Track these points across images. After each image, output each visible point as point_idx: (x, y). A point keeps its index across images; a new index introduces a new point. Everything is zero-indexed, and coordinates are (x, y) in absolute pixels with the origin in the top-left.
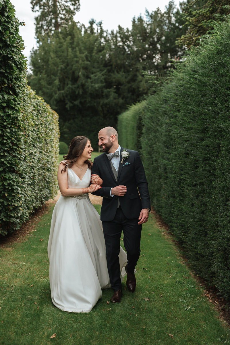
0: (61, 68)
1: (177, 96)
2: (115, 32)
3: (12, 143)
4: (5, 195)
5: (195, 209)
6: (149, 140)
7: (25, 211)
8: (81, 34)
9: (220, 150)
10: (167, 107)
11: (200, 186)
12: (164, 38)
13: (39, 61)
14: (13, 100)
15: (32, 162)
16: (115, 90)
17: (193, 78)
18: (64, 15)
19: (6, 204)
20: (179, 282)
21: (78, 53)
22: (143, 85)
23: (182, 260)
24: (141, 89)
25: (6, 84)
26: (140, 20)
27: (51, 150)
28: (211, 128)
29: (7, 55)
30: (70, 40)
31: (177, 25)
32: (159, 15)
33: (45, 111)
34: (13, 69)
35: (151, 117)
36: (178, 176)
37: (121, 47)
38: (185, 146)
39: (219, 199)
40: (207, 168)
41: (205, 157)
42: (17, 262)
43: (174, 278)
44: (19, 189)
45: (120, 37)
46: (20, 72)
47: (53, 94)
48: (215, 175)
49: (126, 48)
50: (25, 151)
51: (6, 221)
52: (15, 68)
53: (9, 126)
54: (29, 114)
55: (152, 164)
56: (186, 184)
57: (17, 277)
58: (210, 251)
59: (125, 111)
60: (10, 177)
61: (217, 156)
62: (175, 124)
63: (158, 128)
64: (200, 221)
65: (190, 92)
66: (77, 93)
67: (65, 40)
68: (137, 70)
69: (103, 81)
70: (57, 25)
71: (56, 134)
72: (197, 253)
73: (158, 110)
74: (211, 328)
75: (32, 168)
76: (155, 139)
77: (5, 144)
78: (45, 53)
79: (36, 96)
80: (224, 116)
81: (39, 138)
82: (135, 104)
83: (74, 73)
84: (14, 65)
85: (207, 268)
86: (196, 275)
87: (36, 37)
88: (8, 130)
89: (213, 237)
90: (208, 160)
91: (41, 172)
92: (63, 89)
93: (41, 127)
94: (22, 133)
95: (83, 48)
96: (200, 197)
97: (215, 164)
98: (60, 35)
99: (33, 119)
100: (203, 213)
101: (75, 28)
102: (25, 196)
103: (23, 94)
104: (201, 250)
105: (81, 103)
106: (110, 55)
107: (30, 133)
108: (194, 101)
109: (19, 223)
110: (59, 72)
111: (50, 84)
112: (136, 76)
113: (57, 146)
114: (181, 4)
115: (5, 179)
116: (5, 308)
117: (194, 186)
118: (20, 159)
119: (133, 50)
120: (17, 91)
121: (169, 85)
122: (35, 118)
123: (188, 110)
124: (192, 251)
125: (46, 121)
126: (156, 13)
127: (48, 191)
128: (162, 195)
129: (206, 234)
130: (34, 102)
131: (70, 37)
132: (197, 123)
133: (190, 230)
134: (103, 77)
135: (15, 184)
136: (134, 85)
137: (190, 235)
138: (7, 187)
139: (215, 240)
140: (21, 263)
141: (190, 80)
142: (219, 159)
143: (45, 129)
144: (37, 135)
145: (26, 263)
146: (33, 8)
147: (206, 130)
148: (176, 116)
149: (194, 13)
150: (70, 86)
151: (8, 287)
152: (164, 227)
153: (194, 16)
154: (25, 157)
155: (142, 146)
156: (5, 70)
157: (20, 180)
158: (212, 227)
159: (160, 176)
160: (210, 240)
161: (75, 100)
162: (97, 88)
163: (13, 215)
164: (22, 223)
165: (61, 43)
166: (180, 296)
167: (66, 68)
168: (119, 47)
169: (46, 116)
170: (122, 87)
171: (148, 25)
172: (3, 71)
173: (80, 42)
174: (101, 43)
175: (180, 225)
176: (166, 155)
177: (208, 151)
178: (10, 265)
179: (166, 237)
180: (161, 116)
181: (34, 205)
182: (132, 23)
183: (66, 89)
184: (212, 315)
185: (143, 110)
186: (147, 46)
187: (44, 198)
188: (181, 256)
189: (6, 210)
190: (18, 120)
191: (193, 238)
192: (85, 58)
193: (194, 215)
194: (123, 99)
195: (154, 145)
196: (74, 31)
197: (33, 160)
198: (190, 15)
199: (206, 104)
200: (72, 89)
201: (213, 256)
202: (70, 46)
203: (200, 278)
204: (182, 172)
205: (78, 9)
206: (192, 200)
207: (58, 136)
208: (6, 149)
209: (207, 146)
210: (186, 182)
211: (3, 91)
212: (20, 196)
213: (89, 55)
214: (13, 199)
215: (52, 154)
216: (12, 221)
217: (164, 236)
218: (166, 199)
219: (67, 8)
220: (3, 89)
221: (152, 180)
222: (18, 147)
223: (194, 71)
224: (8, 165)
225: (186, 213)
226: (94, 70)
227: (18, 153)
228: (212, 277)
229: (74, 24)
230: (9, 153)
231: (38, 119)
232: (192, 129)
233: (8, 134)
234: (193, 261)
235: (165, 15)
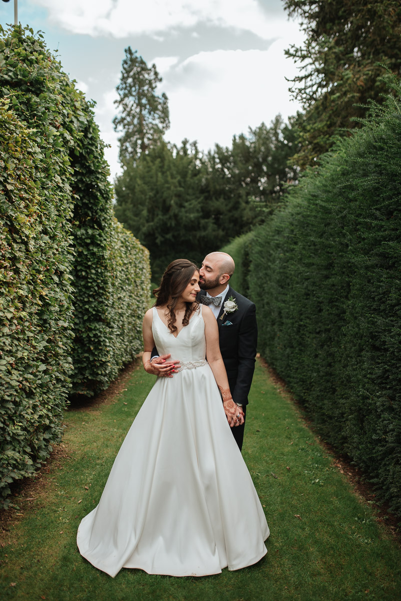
0: (150, 196)
1: (293, 225)
2: (212, 153)
3: (98, 286)
4: (90, 349)
5: (319, 361)
6: (258, 279)
7: (114, 367)
8: (172, 156)
9: (350, 290)
10: (280, 239)
11: (325, 333)
12: (270, 158)
13: (124, 189)
14: (98, 235)
15: (121, 308)
16: (213, 221)
17: (314, 204)
18: (152, 135)
19: (91, 359)
20: (302, 449)
21: (169, 178)
22: (247, 214)
23: (304, 423)
24: (245, 219)
25: (90, 216)
26: (242, 137)
27: (141, 293)
28: (337, 263)
29: (91, 183)
30: (160, 163)
31: (286, 142)
32: (265, 132)
33: (134, 247)
34: (98, 199)
35: (260, 252)
36: (296, 322)
37: (220, 170)
38: (305, 285)
39: (351, 348)
40: (334, 311)
41: (331, 298)
42: (107, 428)
43: (296, 445)
44: (107, 340)
45: (219, 158)
46: (106, 202)
47: (141, 227)
48: (344, 320)
49: (226, 170)
50: (112, 295)
51: (92, 380)
52: (100, 198)
53: (94, 266)
54: (116, 252)
55: (263, 307)
56: (307, 331)
57: (107, 446)
58: (340, 411)
59: (226, 245)
60: (96, 327)
61: (347, 297)
62: (292, 258)
63: (270, 264)
64: (326, 376)
65: (310, 221)
66: (169, 224)
67: (154, 164)
68: (240, 196)
69: (200, 209)
70: (144, 147)
71: (147, 275)
72: (324, 414)
73: (269, 243)
74: (345, 504)
75: (121, 315)
76: (265, 278)
77: (90, 287)
78: (131, 180)
79: (124, 229)
80: (355, 249)
81: (128, 279)
82: (239, 237)
83: (164, 201)
84: (99, 194)
85: (337, 432)
86: (322, 441)
87: (120, 161)
88: (93, 271)
89: (343, 395)
90: (336, 302)
91: (130, 319)
92: (153, 220)
93: (130, 267)
94: (109, 274)
95: (175, 172)
96: (325, 347)
97: (345, 307)
98: (148, 158)
99: (121, 257)
100: (330, 365)
101: (165, 149)
102: (113, 349)
103: (109, 228)
104: (328, 410)
105: (173, 236)
106: (207, 179)
107: (118, 274)
108: (315, 231)
109: (107, 382)
110: (148, 201)
111: (136, 215)
112: (238, 203)
113: (148, 288)
114: (290, 118)
115: (90, 330)
116: (97, 485)
117: (318, 333)
118: (107, 305)
119: (235, 173)
120: (103, 224)
121: (282, 213)
122: (123, 255)
123: (307, 242)
124: (317, 412)
125: (135, 259)
126: (260, 129)
127: (139, 343)
128: (276, 345)
129: (334, 391)
130: (122, 237)
131: (159, 160)
132: (320, 257)
133: (313, 386)
134: (199, 205)
135: (102, 335)
136: (236, 214)
137: (314, 392)
138: (93, 339)
139: (347, 398)
140: (111, 430)
141: (309, 206)
142: (349, 300)
143: (134, 268)
144: (126, 275)
145: (117, 429)
146: (116, 128)
147: (331, 266)
148: (293, 250)
149: (308, 128)
150: (160, 217)
151: (98, 458)
152: (279, 383)
153: (309, 131)
154: (113, 303)
155: (250, 286)
156: (89, 201)
157: (108, 330)
158: (342, 382)
159: (272, 321)
160: (340, 399)
161: (167, 233)
162: (193, 219)
163: (100, 372)
164: (111, 382)
165: (149, 167)
166: (304, 466)
167: (155, 196)
168: (217, 170)
169: (135, 253)
170: (221, 217)
171: (251, 143)
172: (87, 202)
173: (172, 165)
174: (195, 166)
175: (300, 381)
176: (281, 297)
177: (335, 291)
178: (98, 432)
179: (283, 395)
180: (273, 250)
181: (124, 359)
182: (232, 142)
183: (156, 220)
184: (345, 489)
185: (250, 244)
186: (250, 168)
187: (135, 351)
188: (303, 418)
189: (92, 366)
190: (104, 259)
191: (318, 396)
192: (177, 184)
193: (318, 368)
194: (223, 230)
195: (265, 285)
196: (164, 153)
197: (122, 306)
198: (304, 129)
199: (331, 235)
200: (163, 220)
201: (343, 417)
202: (160, 170)
203: (327, 444)
204: (302, 317)
205: (167, 127)
206: (316, 350)
207: (149, 277)
208: (91, 293)
209: (333, 285)
210: (308, 328)
211: (86, 226)
212: (108, 349)
213: (182, 180)
214: (99, 353)
215: (143, 299)
216: (99, 380)
217: (280, 393)
218: (282, 349)
219: (155, 127)
220: (87, 223)
221: (263, 327)
222: (105, 291)
223: (314, 196)
224: (94, 313)
225: (308, 366)
226: (188, 197)
227: (105, 298)
228: (343, 443)
229: (164, 145)
230: (94, 298)
231: (127, 257)
232: (313, 264)
233: (93, 276)
234: (318, 424)
235: (271, 131)
